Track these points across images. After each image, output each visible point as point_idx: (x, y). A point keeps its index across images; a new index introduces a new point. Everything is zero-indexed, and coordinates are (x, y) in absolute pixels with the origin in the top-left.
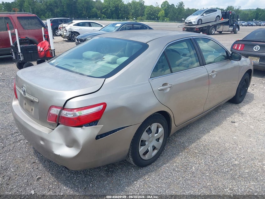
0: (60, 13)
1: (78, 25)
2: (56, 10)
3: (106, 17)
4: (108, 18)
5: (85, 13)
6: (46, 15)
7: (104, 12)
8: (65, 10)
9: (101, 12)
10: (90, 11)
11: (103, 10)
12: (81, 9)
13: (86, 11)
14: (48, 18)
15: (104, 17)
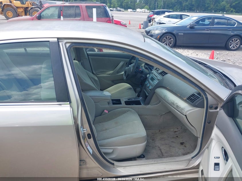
0: (188, 6)
1: (168, 17)
2: (185, 3)
3: (234, 11)
4: (236, 12)
5: (212, 6)
6: (175, 8)
7: (234, 5)
8: (193, 3)
9: (230, 6)
10: (218, 5)
11: (234, 4)
12: (210, 2)
13: (214, 5)
14: (175, 10)
15: (232, 12)
